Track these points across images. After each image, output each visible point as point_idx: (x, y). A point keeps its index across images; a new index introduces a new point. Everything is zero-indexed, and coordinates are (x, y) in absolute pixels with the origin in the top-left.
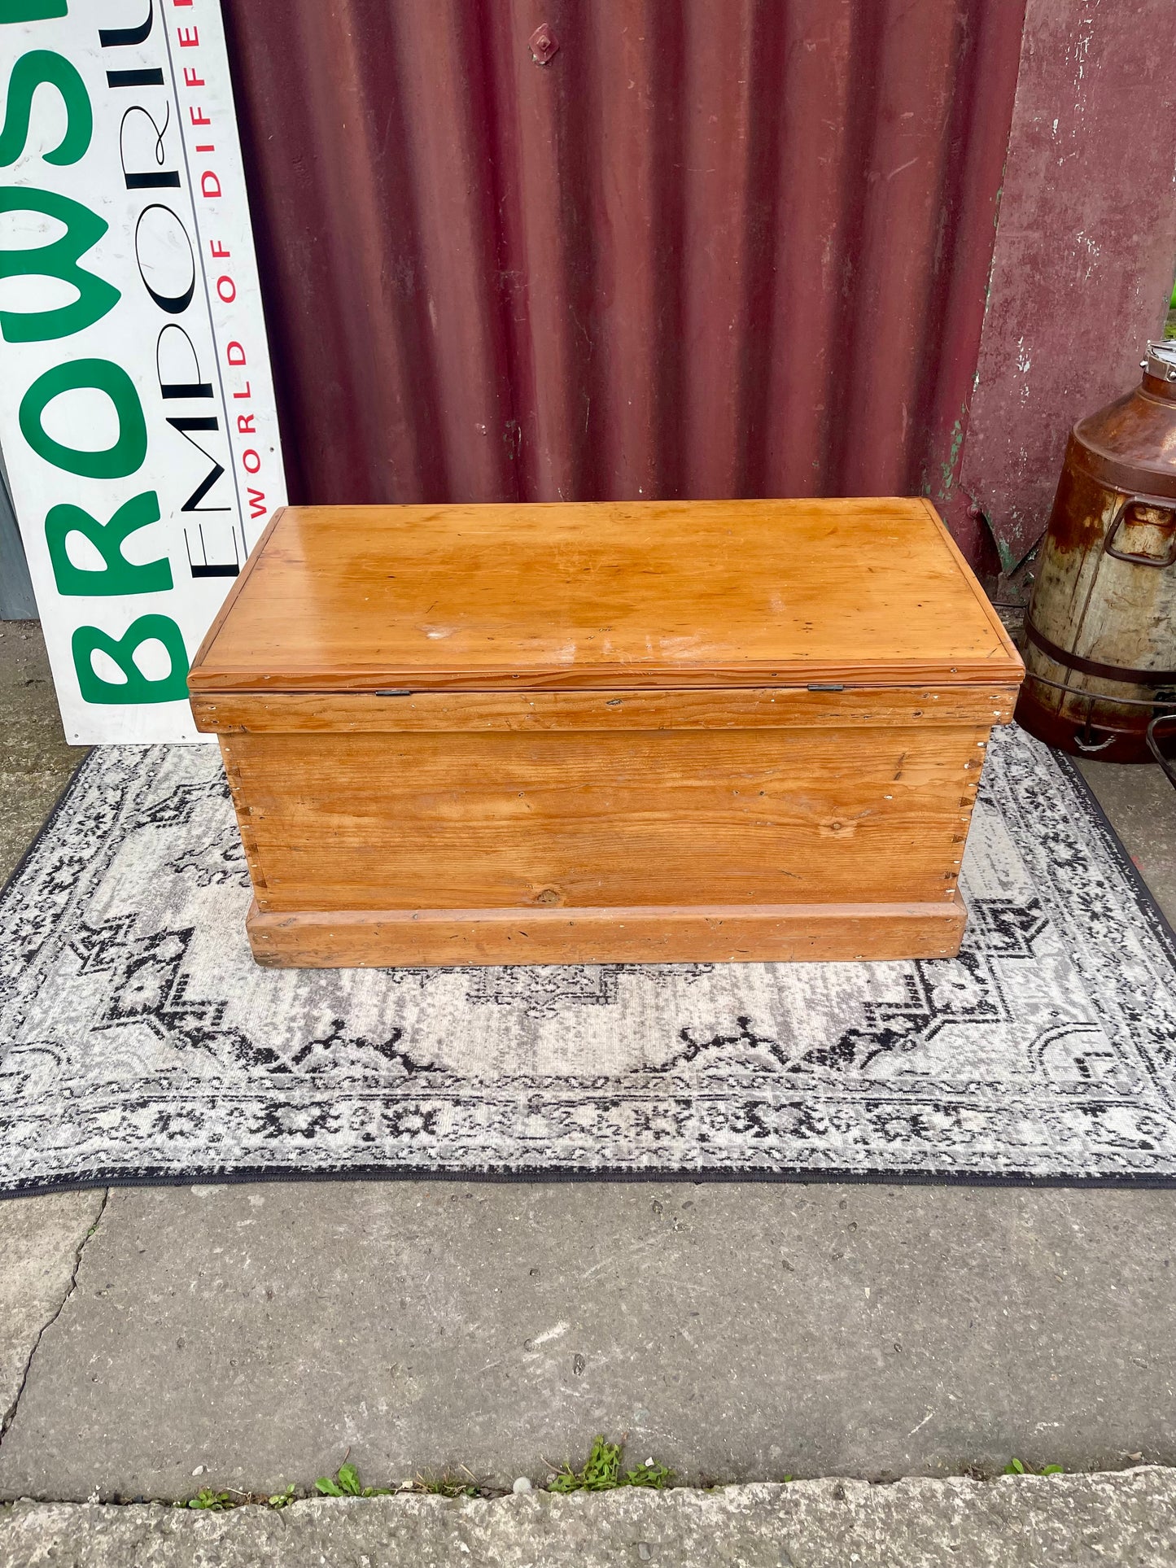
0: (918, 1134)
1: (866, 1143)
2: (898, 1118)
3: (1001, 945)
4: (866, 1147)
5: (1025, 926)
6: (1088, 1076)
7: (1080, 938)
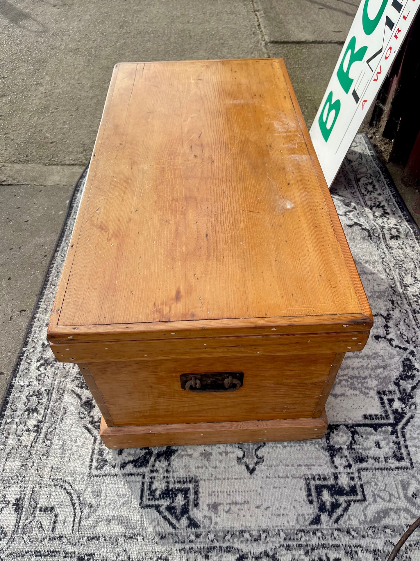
0: (26, 410)
1: (28, 386)
2: (39, 403)
3: (154, 487)
4: (26, 386)
5: (171, 509)
6: (40, 510)
7: (157, 548)
